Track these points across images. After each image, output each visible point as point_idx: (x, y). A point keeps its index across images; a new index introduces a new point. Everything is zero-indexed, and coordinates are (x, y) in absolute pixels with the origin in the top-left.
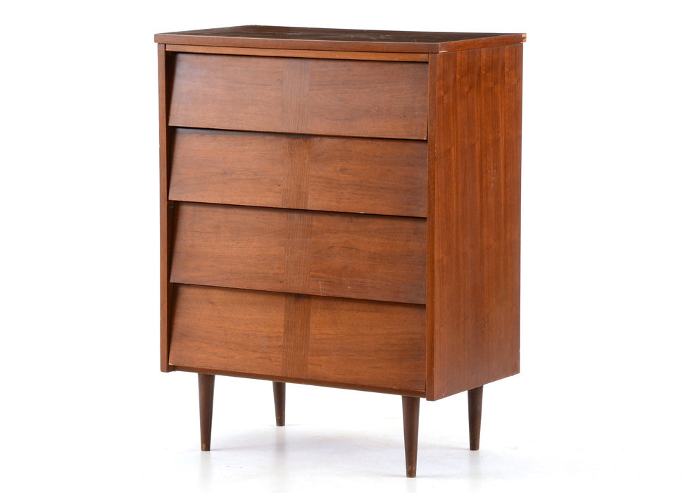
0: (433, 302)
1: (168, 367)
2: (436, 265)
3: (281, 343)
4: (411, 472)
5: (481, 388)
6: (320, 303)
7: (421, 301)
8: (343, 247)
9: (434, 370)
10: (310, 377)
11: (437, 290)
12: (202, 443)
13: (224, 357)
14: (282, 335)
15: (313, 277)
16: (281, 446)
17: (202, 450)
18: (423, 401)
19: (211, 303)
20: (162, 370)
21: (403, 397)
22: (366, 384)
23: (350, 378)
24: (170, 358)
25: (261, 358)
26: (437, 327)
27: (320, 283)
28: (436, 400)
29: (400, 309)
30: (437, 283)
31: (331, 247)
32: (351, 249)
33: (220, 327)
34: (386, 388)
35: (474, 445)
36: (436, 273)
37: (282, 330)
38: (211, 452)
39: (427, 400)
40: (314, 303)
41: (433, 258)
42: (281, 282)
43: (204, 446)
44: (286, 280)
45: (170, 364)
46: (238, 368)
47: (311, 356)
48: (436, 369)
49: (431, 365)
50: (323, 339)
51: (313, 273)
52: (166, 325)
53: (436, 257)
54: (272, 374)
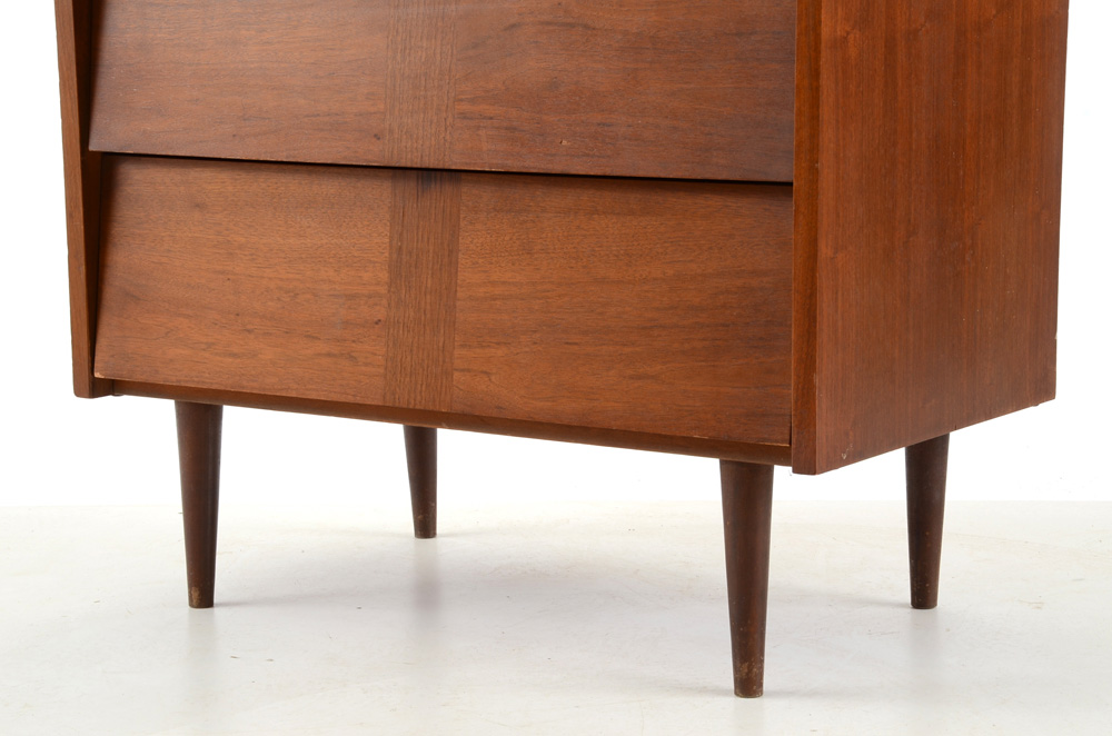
0: (814, 172)
1: (94, 383)
2: (826, 55)
3: (380, 313)
4: (748, 682)
5: (944, 440)
6: (485, 195)
7: (779, 172)
8: (549, 23)
9: (817, 380)
10: (458, 408)
11: (828, 135)
12: (191, 585)
13: (234, 355)
14: (383, 290)
15: (464, 116)
16: (427, 593)
17: (191, 605)
18: (782, 475)
19: (197, 206)
20: (79, 392)
21: (722, 463)
22: (615, 425)
23: (568, 408)
24: (97, 358)
25: (329, 355)
26: (825, 250)
27: (482, 132)
28: (823, 471)
29: (714, 202)
30: (826, 112)
31: (513, 26)
32: (572, 25)
33: (222, 273)
34: (672, 437)
35: (923, 592)
36: (826, 81)
37: (384, 276)
38: (216, 611)
39: (796, 471)
40: (470, 193)
41: (818, 36)
42: (377, 137)
43: (196, 595)
44: (391, 131)
45: (97, 375)
46: (270, 385)
47: (461, 346)
48: (823, 379)
49: (808, 364)
50: (494, 299)
51: (465, 107)
52: (83, 269)
53: (825, 31)
54: (359, 400)
